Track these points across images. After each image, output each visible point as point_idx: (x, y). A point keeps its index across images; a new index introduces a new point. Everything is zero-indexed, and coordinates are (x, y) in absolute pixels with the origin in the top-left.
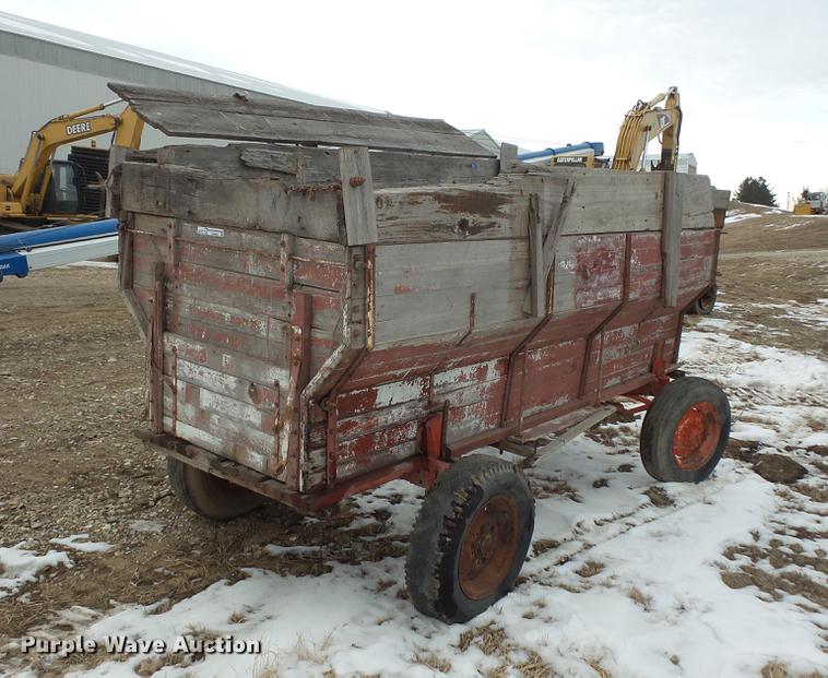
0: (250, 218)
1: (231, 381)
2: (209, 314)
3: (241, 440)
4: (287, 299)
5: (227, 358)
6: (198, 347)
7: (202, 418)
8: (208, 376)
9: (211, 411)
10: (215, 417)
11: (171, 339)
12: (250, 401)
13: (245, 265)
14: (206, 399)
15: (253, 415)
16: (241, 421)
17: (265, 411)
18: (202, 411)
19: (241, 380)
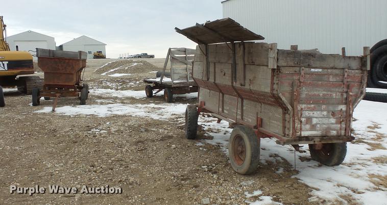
0: (331, 65)
1: (325, 113)
2: (314, 95)
3: (329, 129)
4: (343, 86)
5: (324, 107)
6: (312, 106)
7: (313, 127)
8: (316, 114)
9: (317, 124)
10: (318, 126)
11: (300, 105)
12: (332, 117)
13: (329, 79)
14: (315, 121)
15: (333, 120)
16: (328, 124)
17: (336, 118)
18: (313, 125)
19: (328, 112)
